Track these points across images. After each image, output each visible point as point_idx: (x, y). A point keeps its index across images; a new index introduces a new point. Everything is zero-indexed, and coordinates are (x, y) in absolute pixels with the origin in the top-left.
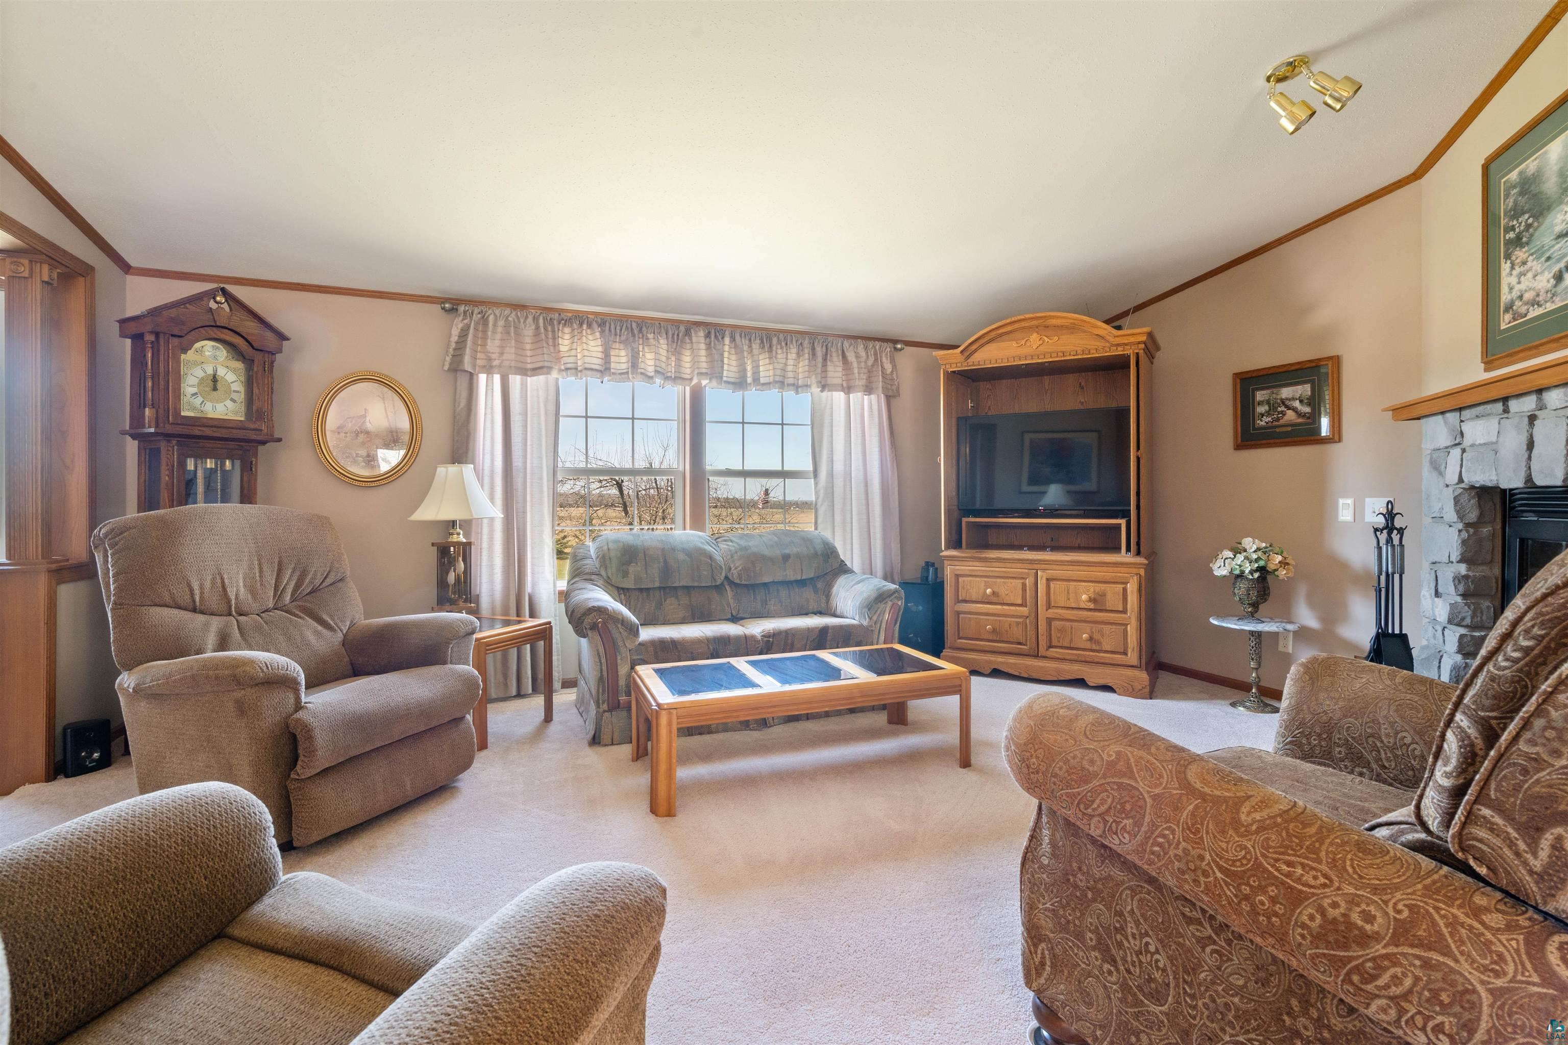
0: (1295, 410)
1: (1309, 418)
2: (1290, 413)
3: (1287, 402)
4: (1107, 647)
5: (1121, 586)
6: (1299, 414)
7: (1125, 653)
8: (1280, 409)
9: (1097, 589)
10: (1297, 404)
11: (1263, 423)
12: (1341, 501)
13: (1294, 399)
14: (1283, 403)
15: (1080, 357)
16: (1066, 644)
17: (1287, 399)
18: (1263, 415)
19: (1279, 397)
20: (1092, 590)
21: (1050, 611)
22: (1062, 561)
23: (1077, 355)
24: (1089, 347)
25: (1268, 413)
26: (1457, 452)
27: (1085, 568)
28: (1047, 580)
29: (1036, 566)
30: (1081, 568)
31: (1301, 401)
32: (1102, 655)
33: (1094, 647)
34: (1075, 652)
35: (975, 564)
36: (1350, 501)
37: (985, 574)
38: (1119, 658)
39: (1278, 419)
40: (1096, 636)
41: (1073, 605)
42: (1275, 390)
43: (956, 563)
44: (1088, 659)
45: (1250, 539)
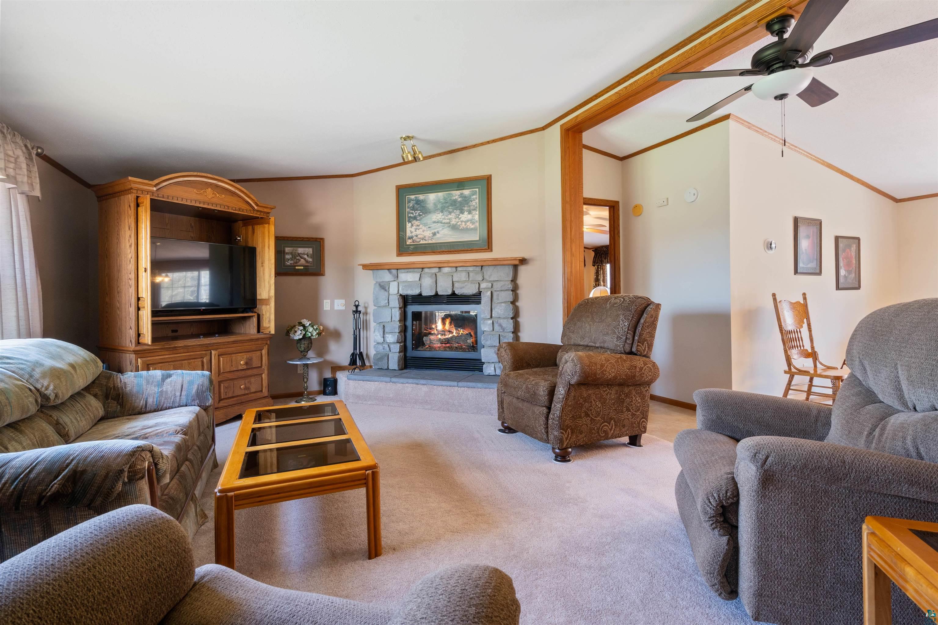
0: (305, 259)
1: (311, 264)
2: (302, 260)
3: (301, 255)
4: (253, 390)
5: (260, 352)
6: (307, 261)
7: (262, 391)
8: (297, 258)
9: (248, 356)
10: (306, 256)
11: (289, 264)
12: (325, 301)
13: (304, 254)
14: (299, 255)
15: (237, 212)
16: (230, 395)
17: (301, 254)
18: (289, 260)
19: (297, 252)
20: (245, 357)
21: (220, 377)
22: (228, 342)
23: (236, 210)
24: (243, 208)
25: (291, 259)
26: (395, 284)
27: (241, 344)
28: (219, 356)
29: (210, 348)
30: (238, 345)
31: (308, 256)
32: (250, 395)
33: (246, 392)
34: (235, 399)
35: (163, 353)
36: (329, 301)
37: (173, 359)
38: (259, 395)
39: (296, 263)
40: (248, 385)
41: (235, 369)
42: (295, 249)
43: (148, 355)
44: (243, 401)
45: (305, 320)
